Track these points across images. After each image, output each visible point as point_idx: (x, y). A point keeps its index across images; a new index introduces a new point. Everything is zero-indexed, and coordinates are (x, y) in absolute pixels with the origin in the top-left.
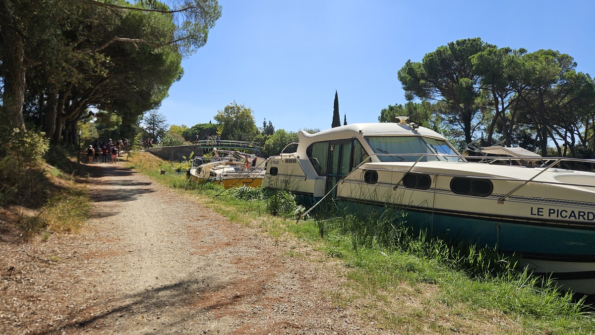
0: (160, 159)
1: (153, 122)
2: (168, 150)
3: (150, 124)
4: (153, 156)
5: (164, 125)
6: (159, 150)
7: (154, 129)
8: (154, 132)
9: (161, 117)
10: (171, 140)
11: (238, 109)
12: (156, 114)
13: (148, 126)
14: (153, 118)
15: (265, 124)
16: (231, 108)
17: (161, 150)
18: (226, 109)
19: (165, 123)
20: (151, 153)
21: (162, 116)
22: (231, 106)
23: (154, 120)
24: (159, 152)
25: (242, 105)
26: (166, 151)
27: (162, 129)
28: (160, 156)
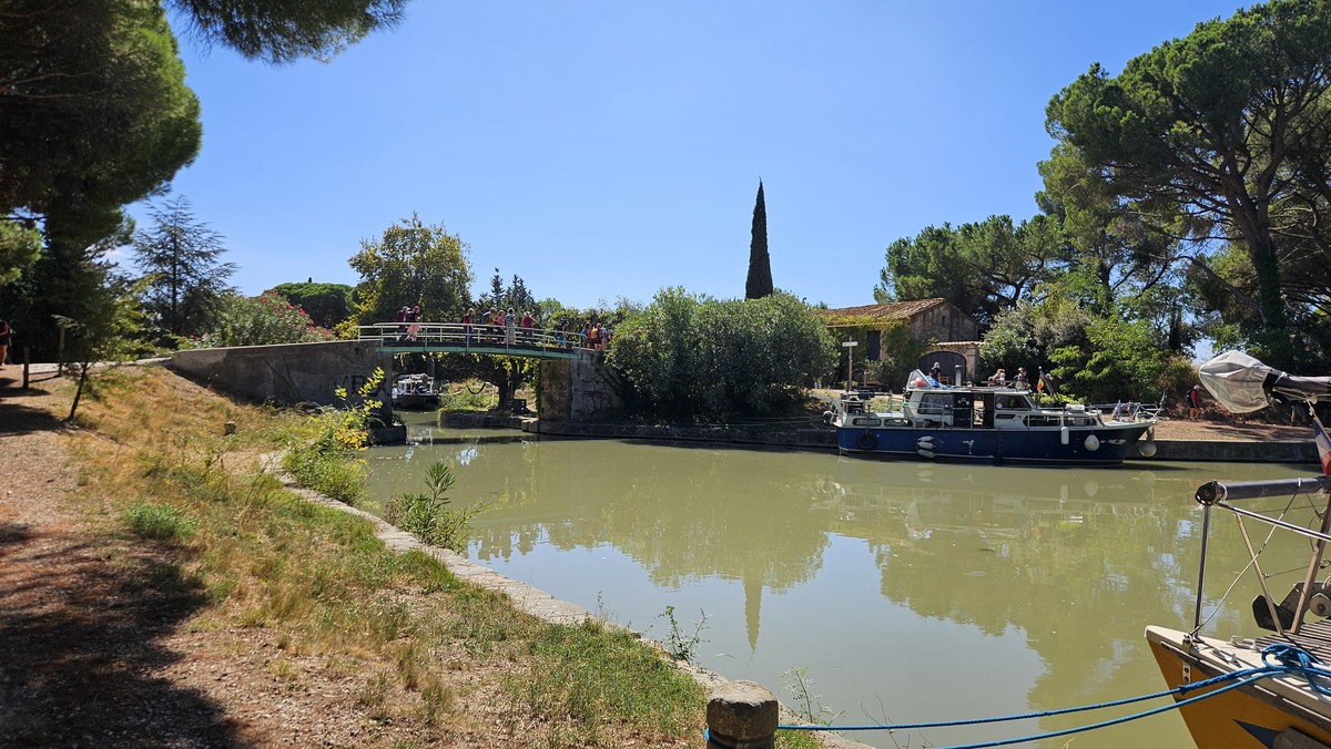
0: (222, 400)
1: (171, 254)
2: (249, 360)
3: (159, 260)
4: (188, 384)
5: (213, 267)
6: (213, 360)
7: (175, 282)
8: (175, 294)
9: (205, 236)
10: (258, 324)
11: (427, 235)
12: (185, 226)
13: (152, 268)
14: (174, 241)
15: (497, 284)
16: (406, 233)
17: (220, 358)
18: (390, 238)
19: (221, 260)
20: (180, 371)
21: (210, 235)
22: (405, 227)
23: (176, 249)
24: (215, 367)
25: (438, 227)
26: (242, 366)
27: (207, 282)
28: (220, 388)
